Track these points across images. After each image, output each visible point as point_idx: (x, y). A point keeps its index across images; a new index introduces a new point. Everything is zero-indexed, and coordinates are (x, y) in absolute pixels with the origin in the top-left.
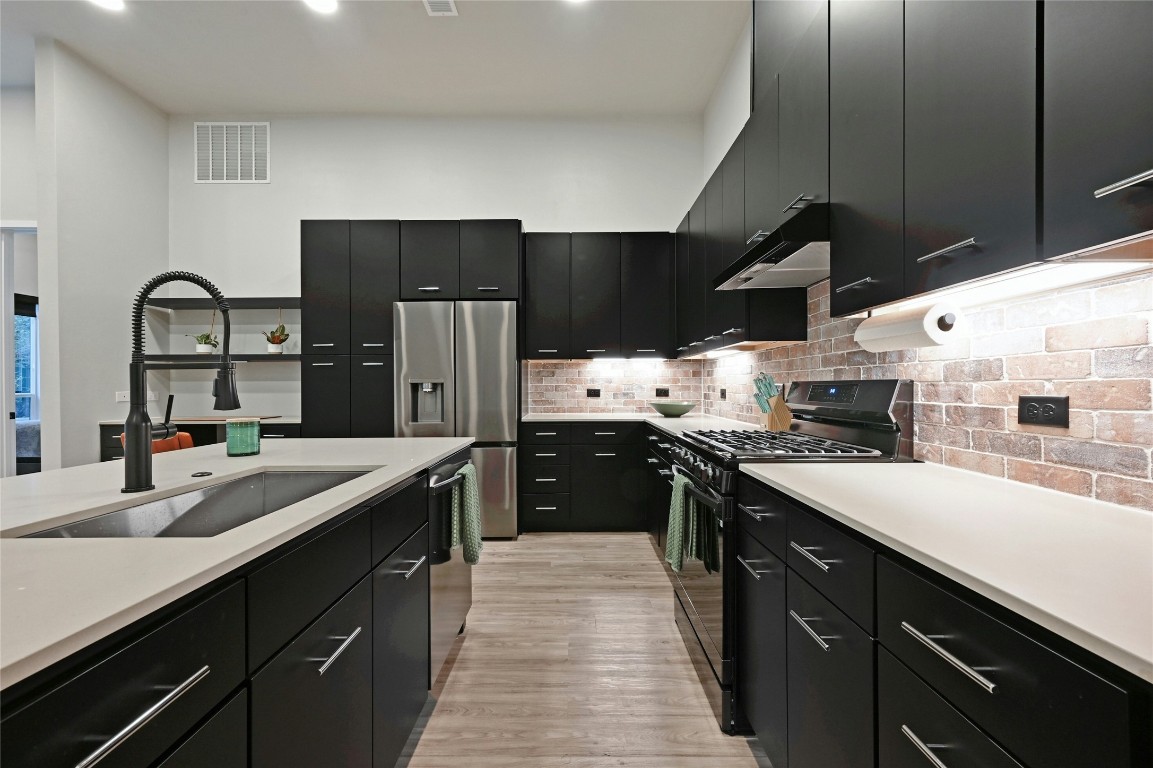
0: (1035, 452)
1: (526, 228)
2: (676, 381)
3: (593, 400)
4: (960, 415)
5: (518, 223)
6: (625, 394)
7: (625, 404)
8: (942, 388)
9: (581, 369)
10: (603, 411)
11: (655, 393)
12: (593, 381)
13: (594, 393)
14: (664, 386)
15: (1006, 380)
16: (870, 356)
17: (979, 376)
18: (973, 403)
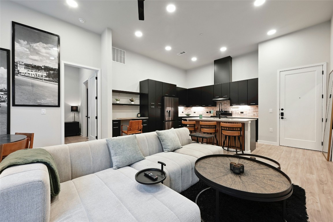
5: (176, 85)
8: (234, 111)
15: (240, 111)
16: (226, 109)
17: (237, 111)
18: (237, 112)
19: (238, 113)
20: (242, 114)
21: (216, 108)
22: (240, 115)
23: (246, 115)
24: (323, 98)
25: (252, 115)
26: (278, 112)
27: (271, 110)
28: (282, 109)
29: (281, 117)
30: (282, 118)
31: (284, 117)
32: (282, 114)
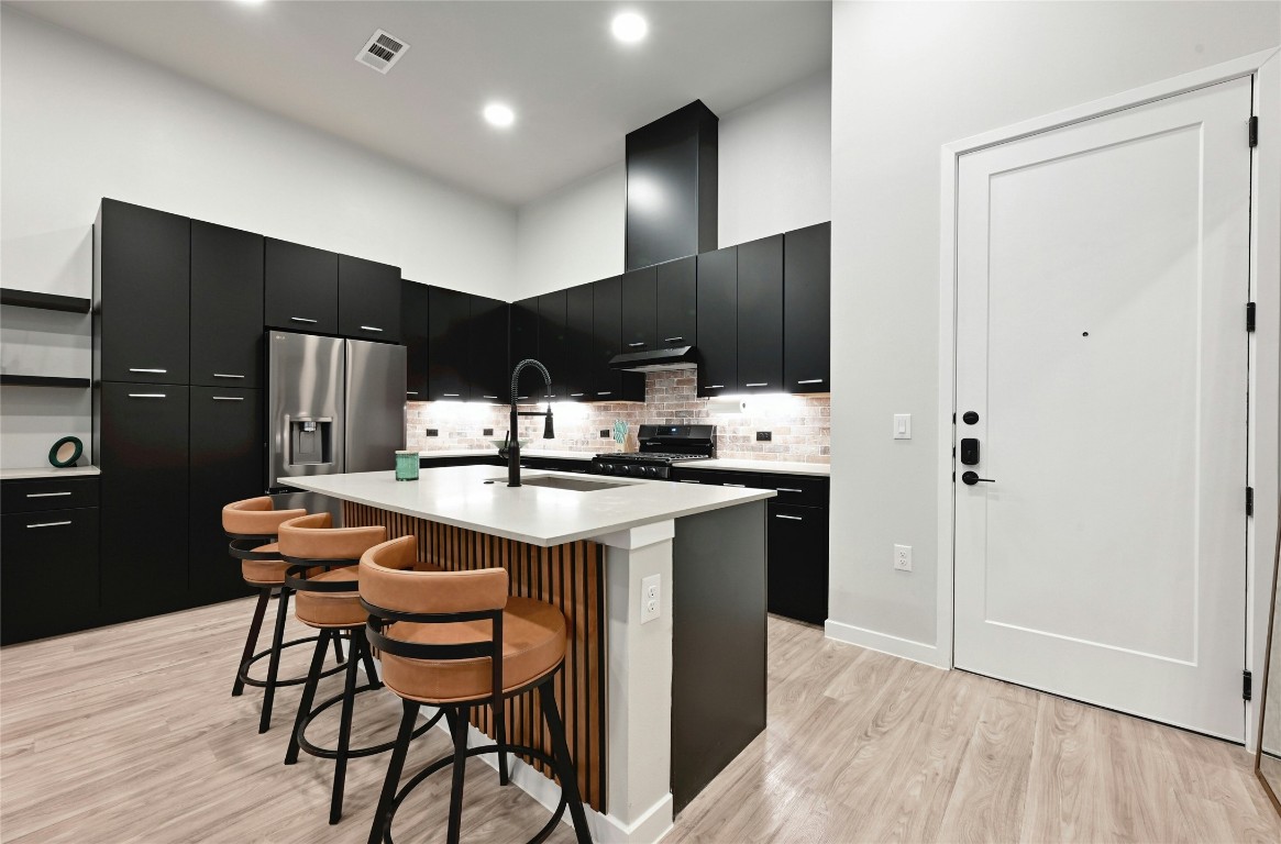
0: (761, 450)
1: (404, 276)
2: (498, 423)
3: (432, 439)
4: (735, 439)
5: (399, 269)
6: (459, 434)
7: (459, 442)
8: (727, 428)
9: (420, 410)
10: (440, 449)
11: (482, 433)
12: (431, 422)
13: (432, 433)
14: (488, 427)
15: (752, 426)
16: (690, 414)
17: (742, 425)
18: (740, 434)
19: (746, 439)
20: (765, 444)
21: (642, 407)
22: (753, 449)
23: (787, 449)
24: (1251, 326)
25: (815, 449)
26: (948, 438)
27: (901, 422)
28: (971, 418)
29: (962, 469)
30: (971, 479)
31: (981, 471)
32: (970, 451)
